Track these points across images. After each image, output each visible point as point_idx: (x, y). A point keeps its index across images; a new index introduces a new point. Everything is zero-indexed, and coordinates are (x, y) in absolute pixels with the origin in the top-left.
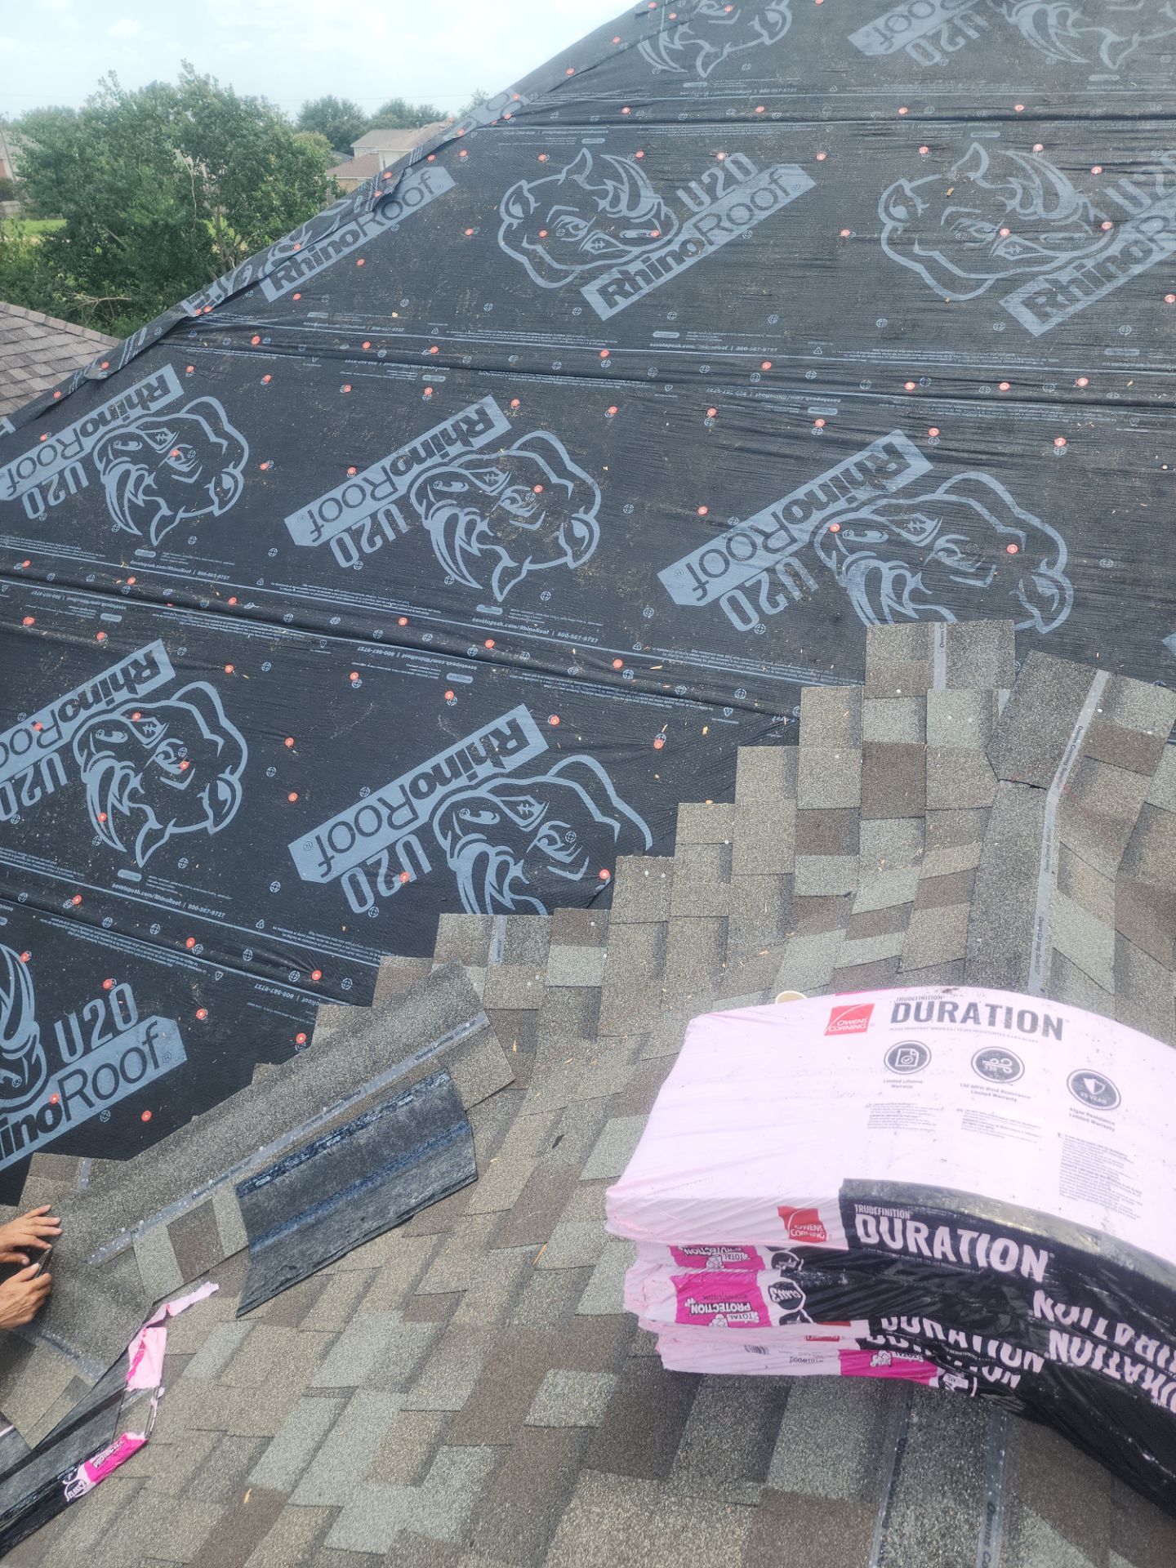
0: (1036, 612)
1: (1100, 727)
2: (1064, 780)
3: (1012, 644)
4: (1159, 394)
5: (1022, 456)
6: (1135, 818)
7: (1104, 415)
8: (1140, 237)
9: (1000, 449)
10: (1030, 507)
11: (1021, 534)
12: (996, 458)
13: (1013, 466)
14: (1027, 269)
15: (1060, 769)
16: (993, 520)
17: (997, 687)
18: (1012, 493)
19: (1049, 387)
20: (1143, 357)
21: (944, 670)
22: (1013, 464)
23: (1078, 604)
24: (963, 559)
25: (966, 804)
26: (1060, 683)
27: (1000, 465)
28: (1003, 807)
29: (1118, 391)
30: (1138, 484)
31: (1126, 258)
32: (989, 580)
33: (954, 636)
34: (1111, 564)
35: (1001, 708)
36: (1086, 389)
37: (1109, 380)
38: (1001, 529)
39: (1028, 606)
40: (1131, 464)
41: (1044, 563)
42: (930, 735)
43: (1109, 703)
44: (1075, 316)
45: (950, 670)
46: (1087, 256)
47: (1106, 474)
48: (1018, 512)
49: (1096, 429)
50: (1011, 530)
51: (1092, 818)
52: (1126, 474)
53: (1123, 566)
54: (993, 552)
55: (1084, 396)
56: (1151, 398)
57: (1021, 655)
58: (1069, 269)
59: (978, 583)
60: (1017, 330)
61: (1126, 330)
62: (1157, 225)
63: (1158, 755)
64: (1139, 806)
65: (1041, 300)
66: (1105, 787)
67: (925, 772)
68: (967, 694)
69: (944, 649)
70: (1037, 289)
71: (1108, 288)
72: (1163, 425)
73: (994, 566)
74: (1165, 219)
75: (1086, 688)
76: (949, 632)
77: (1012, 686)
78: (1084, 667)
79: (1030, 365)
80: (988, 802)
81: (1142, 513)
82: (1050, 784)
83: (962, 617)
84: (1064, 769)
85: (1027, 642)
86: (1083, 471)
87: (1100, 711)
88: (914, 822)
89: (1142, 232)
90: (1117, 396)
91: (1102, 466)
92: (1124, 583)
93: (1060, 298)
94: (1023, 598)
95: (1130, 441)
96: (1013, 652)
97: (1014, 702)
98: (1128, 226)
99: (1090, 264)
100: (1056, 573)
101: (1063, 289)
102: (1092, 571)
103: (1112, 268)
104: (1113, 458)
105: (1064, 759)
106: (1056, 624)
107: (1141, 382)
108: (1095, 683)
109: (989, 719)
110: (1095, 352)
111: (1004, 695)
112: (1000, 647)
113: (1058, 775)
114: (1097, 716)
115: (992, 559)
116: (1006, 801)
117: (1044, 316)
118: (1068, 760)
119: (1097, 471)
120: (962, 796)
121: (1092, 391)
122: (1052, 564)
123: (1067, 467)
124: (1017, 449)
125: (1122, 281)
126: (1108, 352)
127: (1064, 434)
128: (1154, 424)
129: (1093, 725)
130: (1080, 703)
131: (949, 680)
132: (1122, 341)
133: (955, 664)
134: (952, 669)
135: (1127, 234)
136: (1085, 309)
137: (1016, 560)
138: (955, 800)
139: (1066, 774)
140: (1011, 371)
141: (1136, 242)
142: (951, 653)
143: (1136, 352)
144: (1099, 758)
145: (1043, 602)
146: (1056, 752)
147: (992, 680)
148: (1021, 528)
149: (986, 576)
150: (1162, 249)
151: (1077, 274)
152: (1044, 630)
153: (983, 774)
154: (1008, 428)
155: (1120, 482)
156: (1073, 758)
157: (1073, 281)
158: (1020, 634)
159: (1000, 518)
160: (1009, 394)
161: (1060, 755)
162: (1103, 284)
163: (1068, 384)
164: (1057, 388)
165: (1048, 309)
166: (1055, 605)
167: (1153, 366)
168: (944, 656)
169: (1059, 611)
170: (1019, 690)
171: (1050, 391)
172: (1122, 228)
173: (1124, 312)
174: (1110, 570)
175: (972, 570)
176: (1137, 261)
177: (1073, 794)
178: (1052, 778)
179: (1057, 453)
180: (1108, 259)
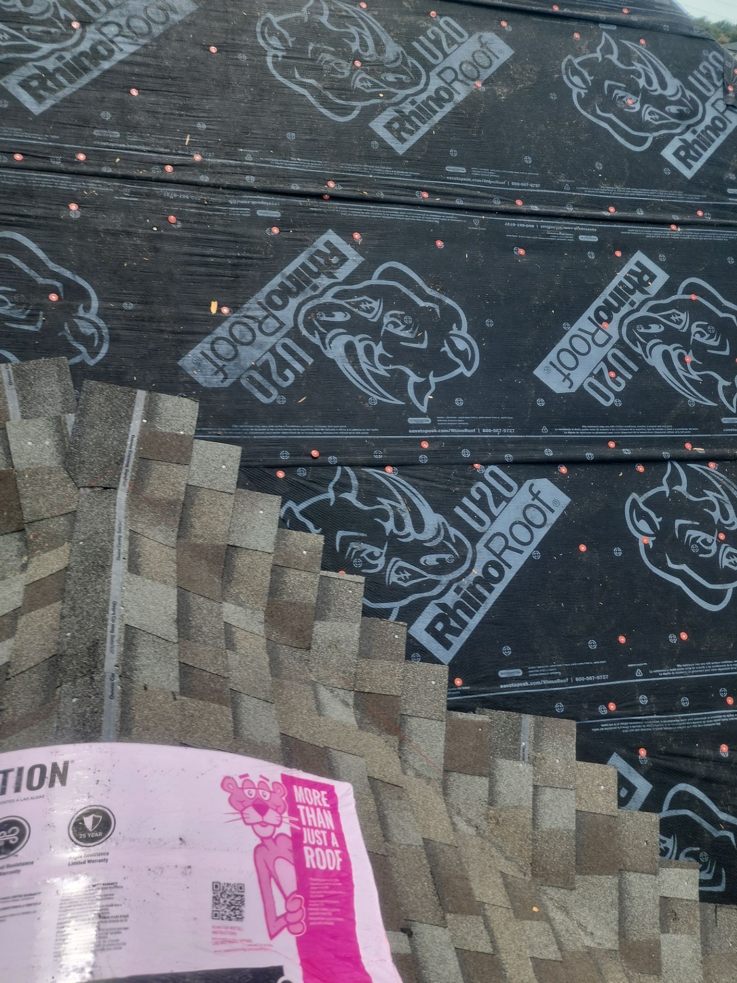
0: (82, 348)
1: (147, 434)
2: (128, 478)
3: (69, 376)
4: (141, 170)
5: (45, 218)
6: (182, 498)
7: (103, 185)
8: (104, 38)
9: (25, 211)
10: (60, 261)
11: (58, 284)
12: (23, 219)
13: (39, 227)
14: (17, 55)
15: (124, 471)
16: (32, 273)
17: (63, 413)
18: (44, 250)
19: (56, 160)
20: (123, 139)
21: (17, 404)
22: (40, 225)
23: (114, 340)
24: (13, 308)
25: (56, 512)
26: (112, 403)
27: (29, 226)
28: (85, 510)
29: (111, 166)
30: (139, 242)
31: (95, 55)
32: (40, 324)
33: (19, 374)
34: (131, 306)
35: (70, 429)
36: (85, 163)
37: (101, 156)
38: (41, 280)
39: (75, 344)
40: (130, 226)
41: (81, 309)
42: (16, 461)
43: (150, 413)
44: (64, 100)
45: (22, 404)
46: (63, 49)
47: (115, 234)
48: (52, 266)
49: (99, 196)
50: (49, 282)
51: (154, 504)
52: (128, 234)
53: (140, 307)
54: (38, 300)
55: (85, 168)
56: (135, 173)
57: (78, 385)
58: (52, 59)
59: (31, 328)
60: (18, 108)
61: (106, 115)
62: (113, 29)
63: (190, 448)
64: (183, 489)
65: (35, 83)
66: (159, 479)
67: (18, 491)
68: (40, 422)
69: (13, 387)
70: (29, 74)
71: (85, 79)
72: (148, 195)
73: (41, 313)
74: (119, 25)
75: (131, 405)
76: (15, 371)
77: (75, 411)
78: (127, 389)
79: (37, 140)
80: (73, 507)
81: (145, 265)
82: (118, 484)
83: (23, 358)
84: (127, 470)
85: (80, 374)
86: (96, 232)
87: (145, 421)
88: (17, 535)
89: (103, 34)
90: (110, 171)
91: (110, 227)
92: (143, 320)
93: (49, 83)
94: (70, 338)
95: (125, 208)
96: (71, 383)
97: (79, 423)
98: (92, 28)
99: (68, 56)
100: (92, 315)
101: (50, 75)
102: (119, 313)
103: (87, 62)
104: (117, 220)
105: (125, 462)
106: (100, 357)
107: (126, 159)
108: (137, 401)
109: (62, 440)
110: (87, 132)
111: (71, 418)
112: (60, 380)
113: (123, 475)
114: (143, 426)
115: (39, 307)
116: (87, 504)
117: (40, 99)
118: (128, 462)
119: (107, 232)
120: (52, 506)
121: (90, 165)
122: (87, 308)
123: (82, 228)
124: (39, 212)
125: (95, 74)
126: (96, 133)
127: (75, 201)
128: (140, 194)
129: (142, 432)
130: (129, 418)
131: (23, 412)
132: (105, 125)
133: (25, 398)
134: (24, 402)
135: (92, 34)
136: (71, 95)
137: (58, 306)
138: (48, 511)
139: (129, 474)
140: (22, 144)
141: (101, 42)
142: (20, 389)
143: (117, 134)
144: (151, 457)
145: (87, 340)
146: (119, 458)
147: (59, 407)
148: (58, 280)
149: (37, 321)
150: (121, 50)
151: (60, 64)
152: (92, 362)
153: (66, 486)
154: (29, 193)
155: (125, 240)
156: (132, 460)
157: (57, 70)
158: (72, 367)
159: (37, 271)
160: (23, 164)
161: (122, 460)
162: (81, 75)
163: (70, 158)
164: (62, 161)
165: (42, 92)
166: (96, 342)
167: (132, 147)
168: (14, 392)
169: (100, 346)
170: (82, 413)
171: (57, 163)
172: (88, 29)
173: (102, 100)
174: (131, 311)
175: (23, 317)
176: (105, 58)
177: (136, 489)
178: (119, 479)
179: (73, 216)
180: (82, 54)
